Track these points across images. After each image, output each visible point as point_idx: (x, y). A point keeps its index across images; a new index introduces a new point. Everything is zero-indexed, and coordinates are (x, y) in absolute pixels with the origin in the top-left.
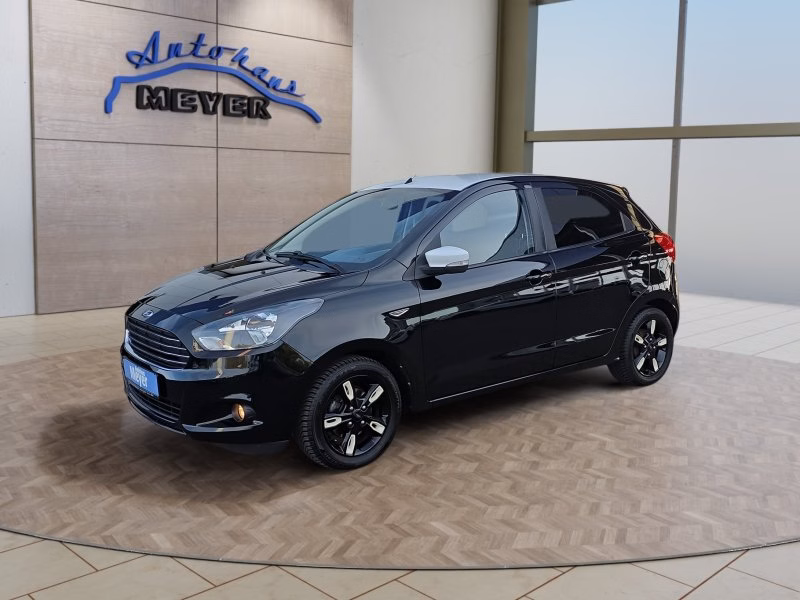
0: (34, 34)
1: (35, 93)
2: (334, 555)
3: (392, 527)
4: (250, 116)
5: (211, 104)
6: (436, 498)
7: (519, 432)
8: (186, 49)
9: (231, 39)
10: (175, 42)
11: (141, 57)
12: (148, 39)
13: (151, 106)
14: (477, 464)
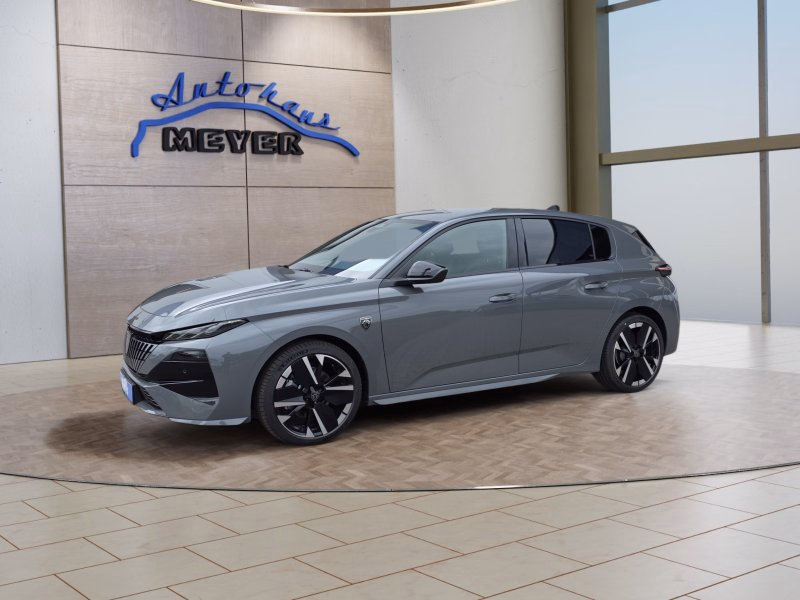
0: (62, 84)
1: (64, 141)
5: (239, 143)
8: (212, 87)
9: (258, 74)
10: (201, 83)
11: (167, 99)
12: (172, 81)
13: (177, 147)
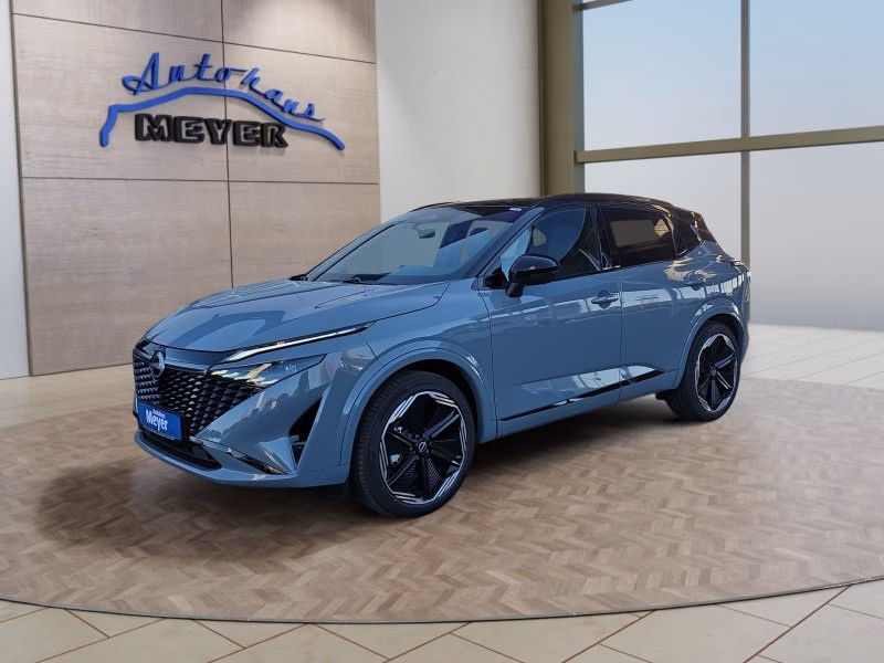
0: (18, 61)
1: (21, 127)
2: (379, 610)
3: (444, 578)
4: (264, 144)
5: (220, 132)
6: (492, 546)
7: (583, 474)
8: (189, 72)
9: (240, 59)
10: (177, 64)
11: (140, 82)
12: (146, 62)
13: (152, 136)
14: (537, 509)
